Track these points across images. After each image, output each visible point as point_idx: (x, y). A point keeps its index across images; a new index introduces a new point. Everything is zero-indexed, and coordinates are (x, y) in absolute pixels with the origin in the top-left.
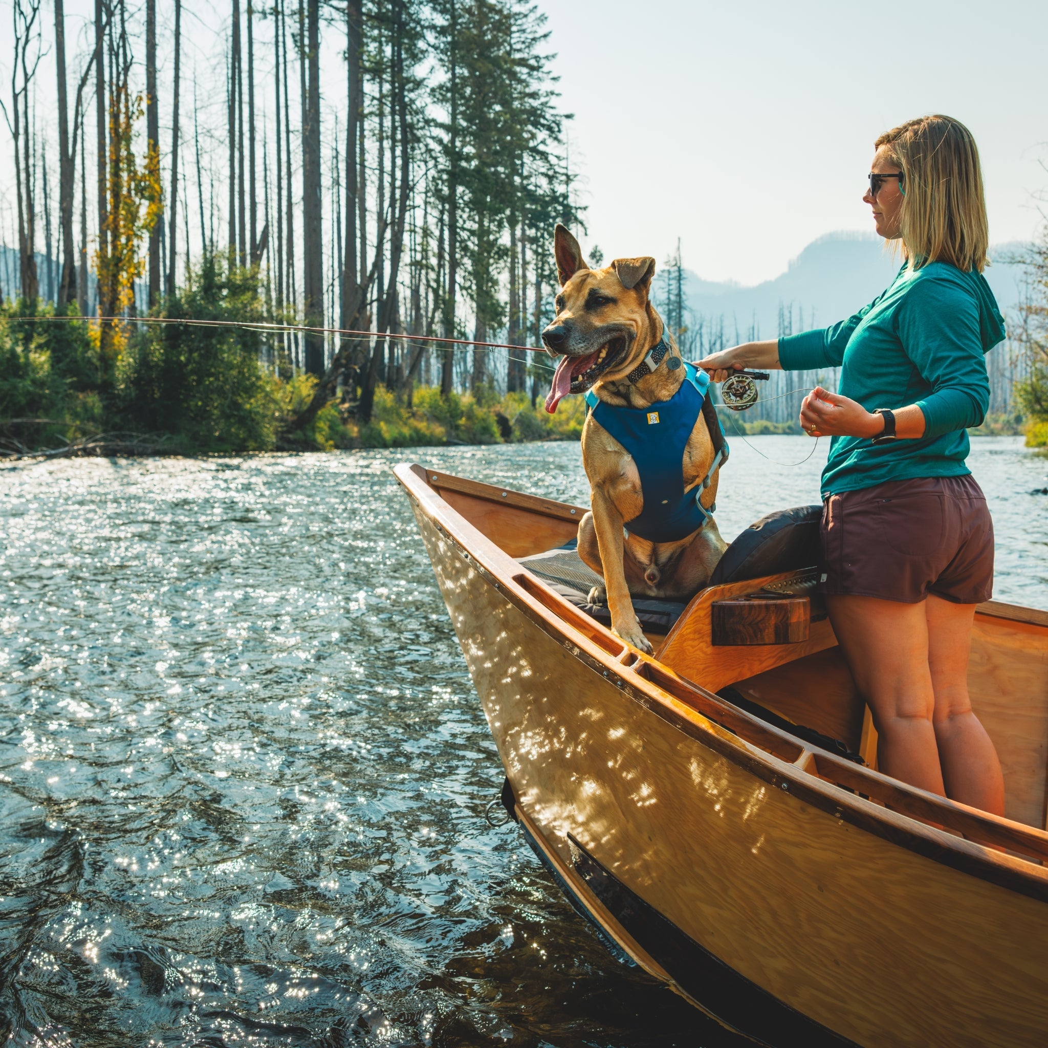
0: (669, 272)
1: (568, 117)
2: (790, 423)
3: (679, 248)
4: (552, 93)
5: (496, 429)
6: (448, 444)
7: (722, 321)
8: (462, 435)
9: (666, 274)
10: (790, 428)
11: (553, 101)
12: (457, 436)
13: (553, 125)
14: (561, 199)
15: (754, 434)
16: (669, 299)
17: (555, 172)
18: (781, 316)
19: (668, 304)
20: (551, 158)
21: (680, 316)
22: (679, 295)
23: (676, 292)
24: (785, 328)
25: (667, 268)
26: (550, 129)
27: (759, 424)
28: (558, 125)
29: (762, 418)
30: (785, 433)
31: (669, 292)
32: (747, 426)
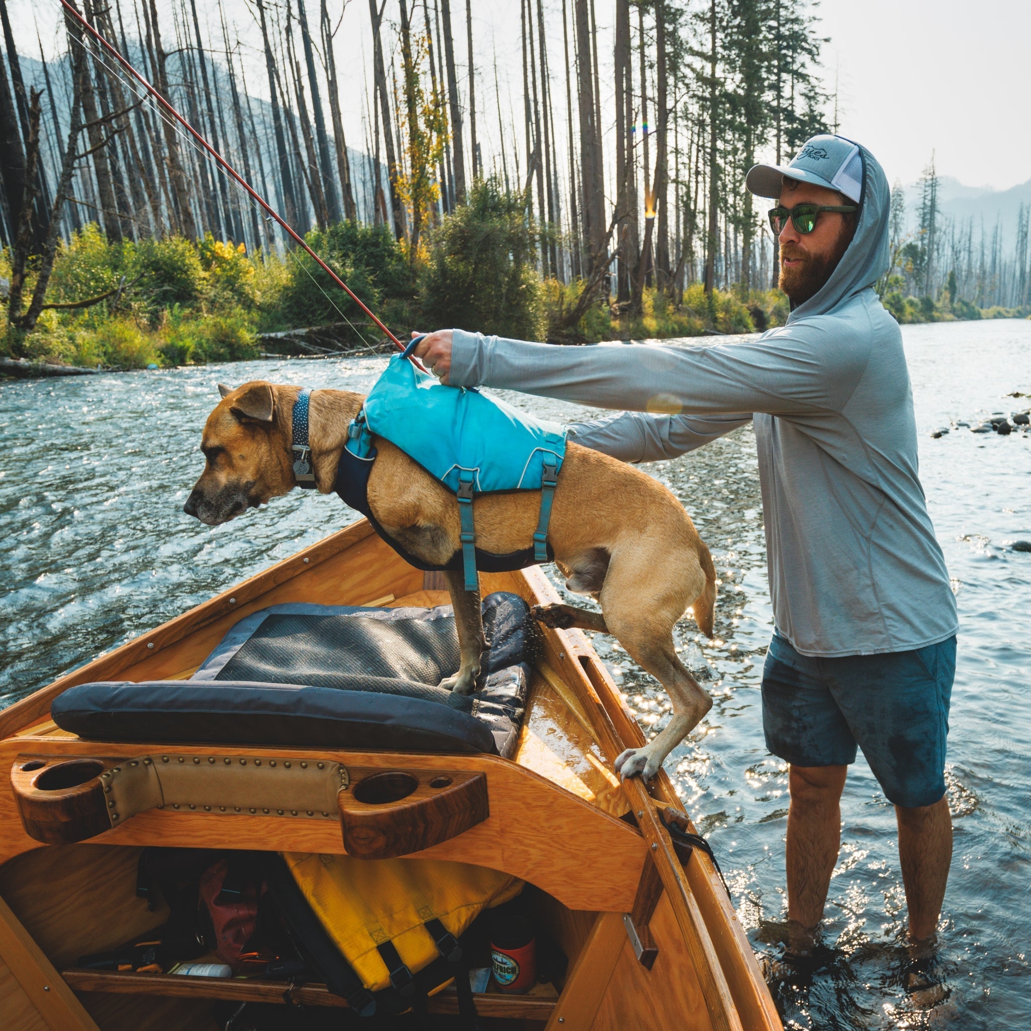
0: (926, 180)
1: (827, 40)
2: (1020, 308)
3: (933, 159)
4: (814, 19)
5: (750, 321)
6: (706, 334)
7: (971, 222)
8: (720, 327)
9: (923, 182)
10: (1019, 312)
11: (814, 26)
12: (715, 328)
13: (814, 49)
14: (818, 118)
15: (988, 318)
16: (924, 204)
17: (816, 94)
18: (1021, 216)
19: (923, 209)
20: (812, 80)
21: (932, 219)
22: (933, 200)
23: (929, 197)
24: (1023, 226)
25: (924, 176)
26: (810, 52)
27: (994, 309)
28: (817, 48)
29: (998, 304)
30: (1015, 317)
31: (925, 198)
32: (983, 312)
